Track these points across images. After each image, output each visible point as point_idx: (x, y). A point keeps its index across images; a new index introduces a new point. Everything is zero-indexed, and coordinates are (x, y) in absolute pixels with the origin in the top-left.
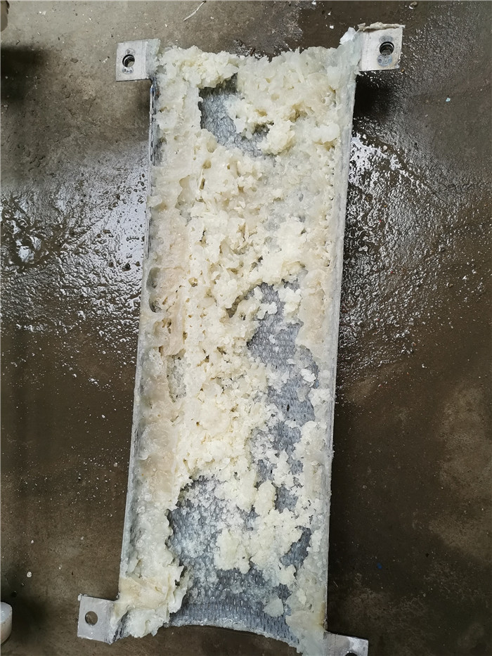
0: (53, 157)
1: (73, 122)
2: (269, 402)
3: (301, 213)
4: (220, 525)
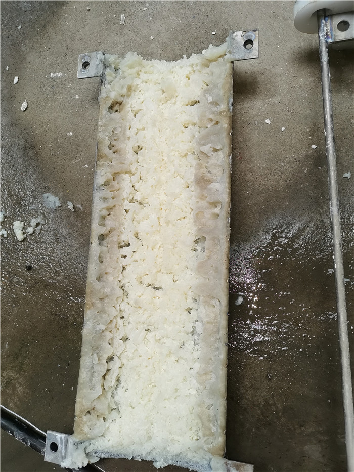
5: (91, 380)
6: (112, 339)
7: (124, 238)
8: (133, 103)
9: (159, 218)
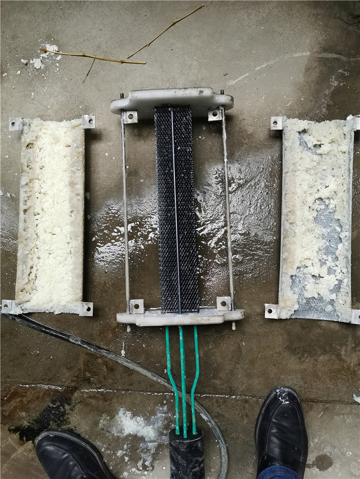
0: (237, 154)
1: (244, 142)
2: (323, 238)
3: (333, 175)
4: (306, 283)
5: (22, 276)
6: (32, 258)
7: (36, 211)
8: (39, 144)
9: (53, 201)
